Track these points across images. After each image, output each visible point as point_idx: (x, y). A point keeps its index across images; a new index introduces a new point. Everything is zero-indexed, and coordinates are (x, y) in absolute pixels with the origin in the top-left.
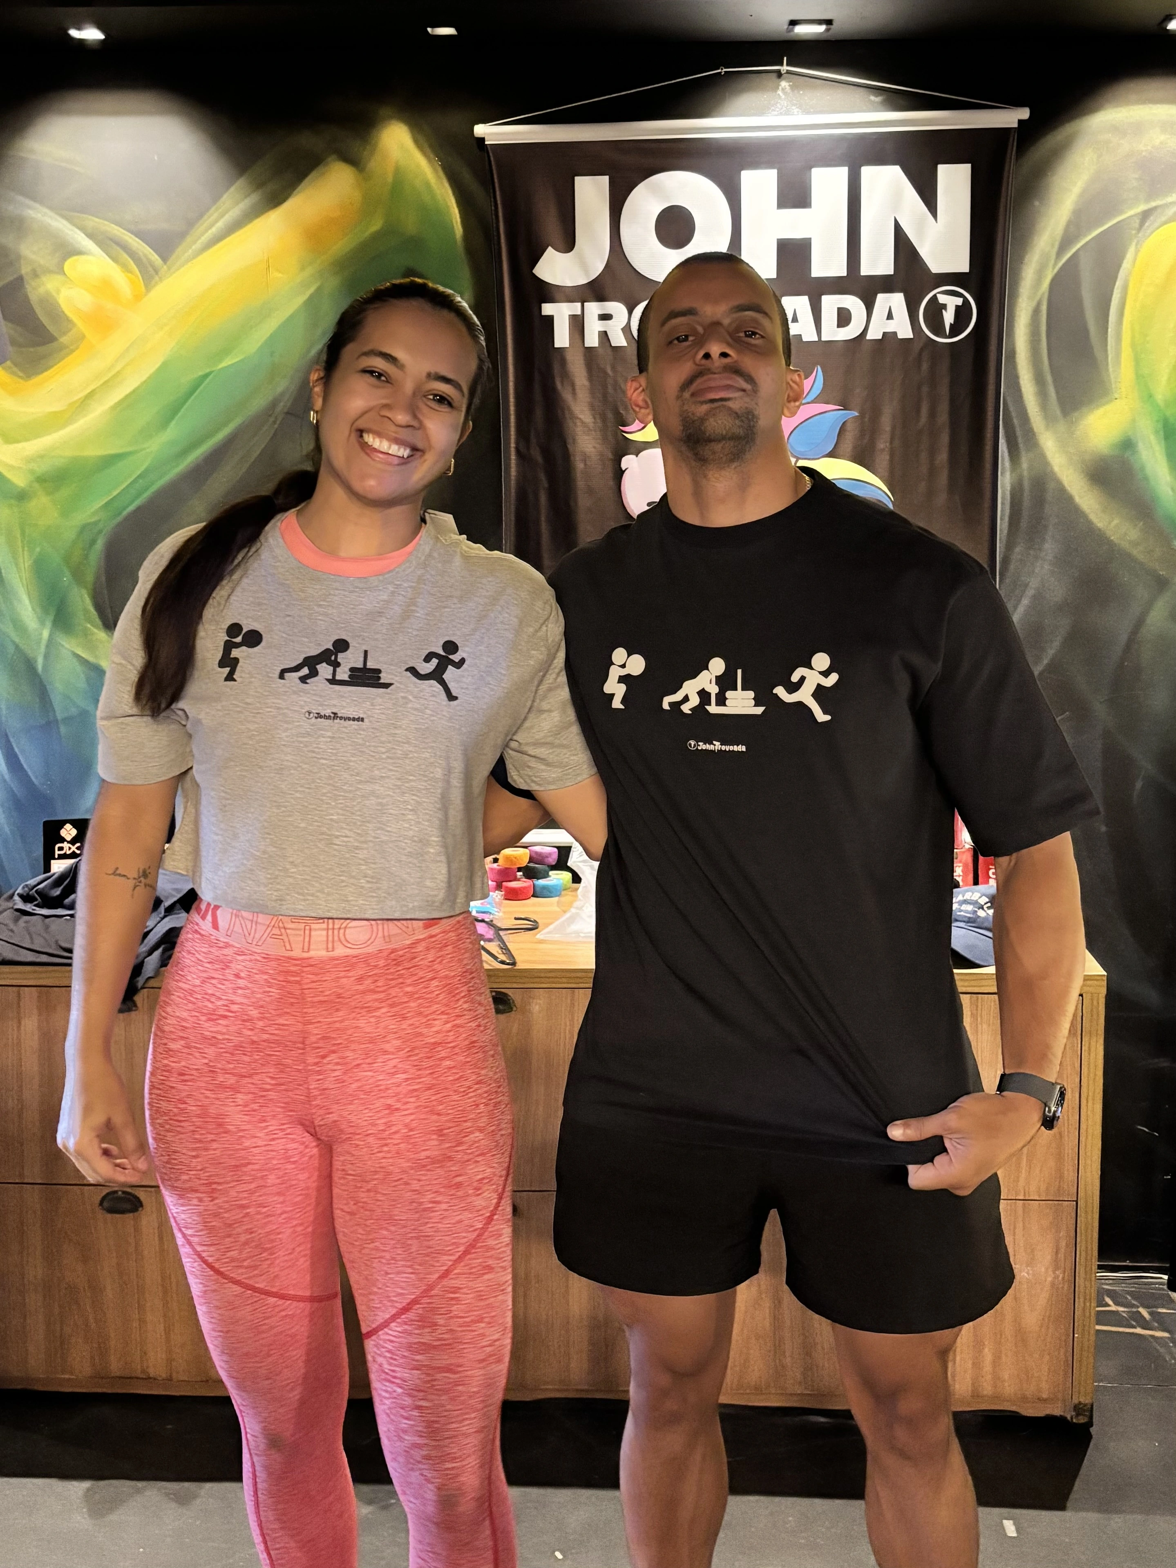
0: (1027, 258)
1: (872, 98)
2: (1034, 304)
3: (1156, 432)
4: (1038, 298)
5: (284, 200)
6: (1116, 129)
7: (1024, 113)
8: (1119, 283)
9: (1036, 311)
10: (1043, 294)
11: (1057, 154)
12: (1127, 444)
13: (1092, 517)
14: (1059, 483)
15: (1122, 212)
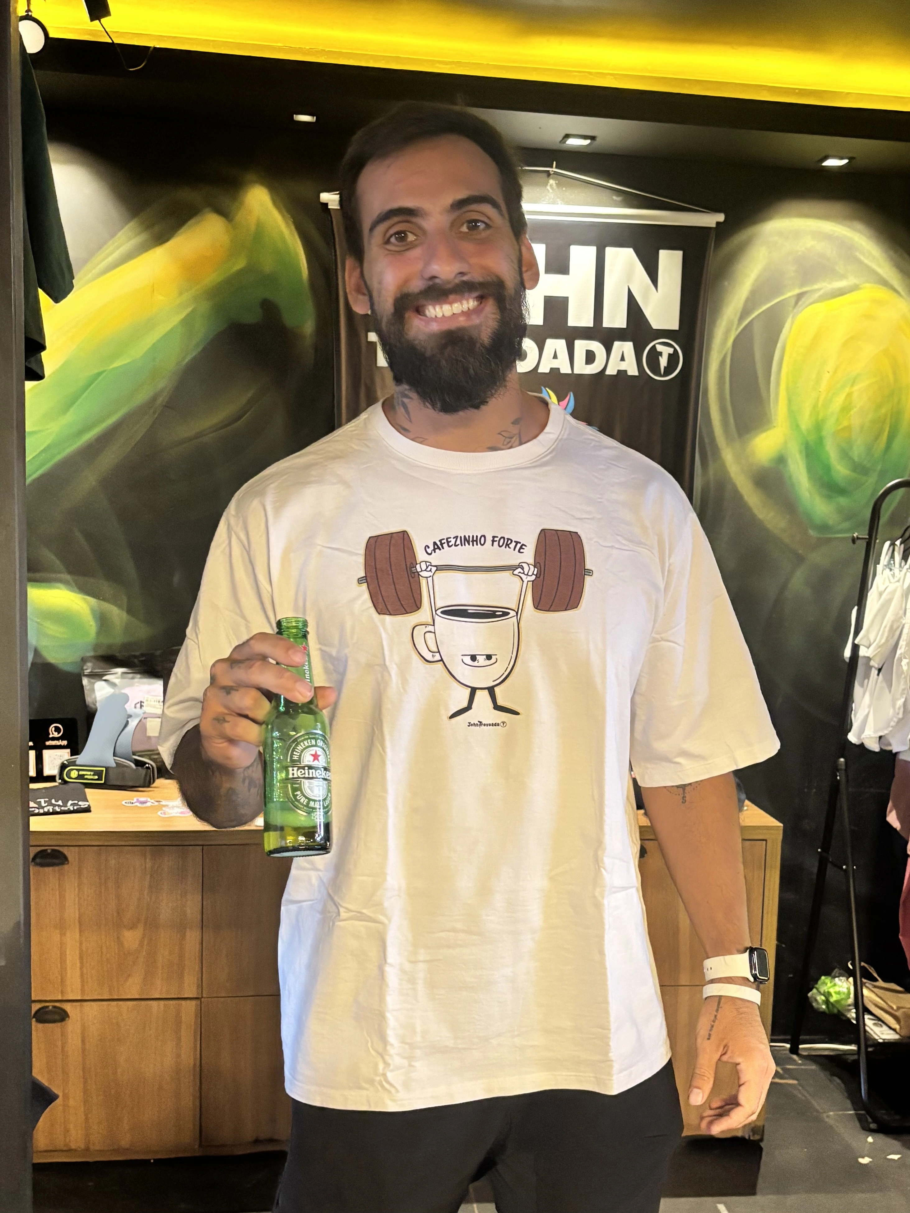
0: (718, 322)
1: (614, 198)
2: (722, 356)
3: (801, 452)
4: (724, 352)
5: (167, 240)
6: (780, 233)
7: (721, 217)
8: (779, 345)
9: (723, 362)
10: (728, 349)
11: (742, 248)
12: (781, 460)
13: (756, 511)
14: (734, 487)
15: (782, 294)
